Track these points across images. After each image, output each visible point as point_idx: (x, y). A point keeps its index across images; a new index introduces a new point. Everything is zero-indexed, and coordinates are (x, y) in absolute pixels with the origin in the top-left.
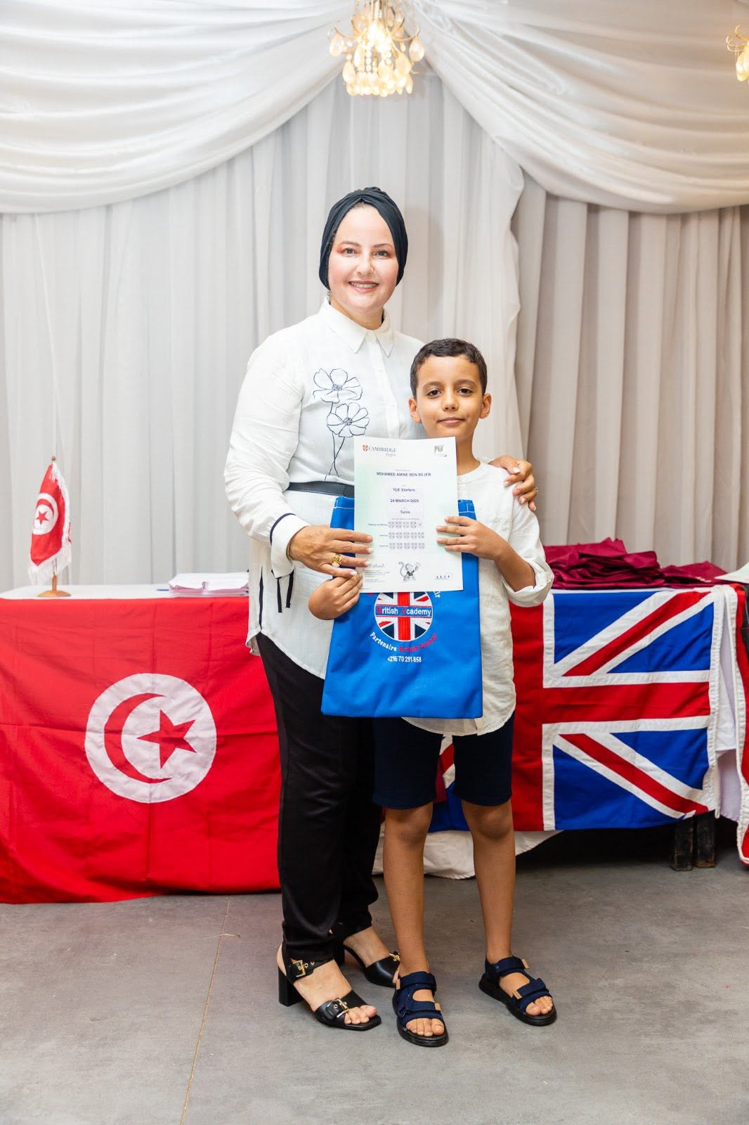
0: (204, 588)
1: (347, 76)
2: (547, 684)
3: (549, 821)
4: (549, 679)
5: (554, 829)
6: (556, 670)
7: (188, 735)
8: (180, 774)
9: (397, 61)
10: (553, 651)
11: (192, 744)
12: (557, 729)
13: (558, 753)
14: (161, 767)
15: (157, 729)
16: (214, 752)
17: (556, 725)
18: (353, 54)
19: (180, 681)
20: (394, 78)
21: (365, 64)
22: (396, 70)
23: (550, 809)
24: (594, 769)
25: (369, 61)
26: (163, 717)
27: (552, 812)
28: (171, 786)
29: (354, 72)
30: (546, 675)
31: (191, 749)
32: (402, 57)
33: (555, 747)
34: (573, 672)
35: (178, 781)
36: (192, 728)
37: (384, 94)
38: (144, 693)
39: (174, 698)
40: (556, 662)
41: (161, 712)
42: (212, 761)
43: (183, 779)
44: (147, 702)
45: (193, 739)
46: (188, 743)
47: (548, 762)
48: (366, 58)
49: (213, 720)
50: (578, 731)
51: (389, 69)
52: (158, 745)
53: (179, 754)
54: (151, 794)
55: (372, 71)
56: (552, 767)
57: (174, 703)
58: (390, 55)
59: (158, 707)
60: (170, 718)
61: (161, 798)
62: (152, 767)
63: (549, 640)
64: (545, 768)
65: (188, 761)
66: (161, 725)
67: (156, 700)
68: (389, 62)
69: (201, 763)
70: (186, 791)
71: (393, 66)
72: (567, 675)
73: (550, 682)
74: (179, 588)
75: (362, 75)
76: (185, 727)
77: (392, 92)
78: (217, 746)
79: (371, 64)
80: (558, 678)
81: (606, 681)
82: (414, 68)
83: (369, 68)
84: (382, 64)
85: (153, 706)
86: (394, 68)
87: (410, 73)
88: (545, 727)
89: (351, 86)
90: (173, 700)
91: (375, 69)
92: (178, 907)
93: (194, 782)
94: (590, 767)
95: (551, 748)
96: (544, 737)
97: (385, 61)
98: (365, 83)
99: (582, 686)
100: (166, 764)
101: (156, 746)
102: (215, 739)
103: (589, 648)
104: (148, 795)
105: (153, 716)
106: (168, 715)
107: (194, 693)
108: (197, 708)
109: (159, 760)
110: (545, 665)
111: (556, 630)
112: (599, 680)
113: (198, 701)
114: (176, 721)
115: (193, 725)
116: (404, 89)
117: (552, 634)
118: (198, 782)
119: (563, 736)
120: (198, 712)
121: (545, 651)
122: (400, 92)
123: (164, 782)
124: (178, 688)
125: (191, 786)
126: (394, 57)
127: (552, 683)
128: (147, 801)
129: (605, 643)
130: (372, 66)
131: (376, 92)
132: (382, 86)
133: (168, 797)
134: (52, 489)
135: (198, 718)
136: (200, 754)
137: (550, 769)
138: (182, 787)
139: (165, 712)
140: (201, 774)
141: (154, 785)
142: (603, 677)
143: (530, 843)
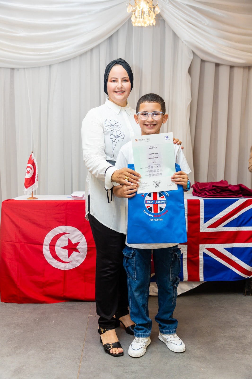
0: (83, 197)
1: (133, 19)
2: (201, 231)
3: (202, 278)
4: (202, 229)
5: (203, 281)
6: (204, 226)
7: (78, 247)
8: (75, 260)
9: (150, 14)
10: (203, 219)
11: (79, 250)
12: (204, 246)
13: (205, 255)
14: (69, 258)
15: (67, 245)
16: (87, 253)
17: (204, 245)
18: (135, 12)
19: (75, 228)
20: (149, 20)
21: (139, 15)
22: (150, 17)
23: (202, 274)
24: (217, 260)
25: (140, 14)
26: (69, 241)
28: (72, 265)
29: (135, 18)
30: (201, 228)
31: (79, 252)
32: (152, 13)
33: (204, 253)
34: (210, 227)
35: (74, 263)
36: (79, 245)
37: (146, 26)
38: (63, 232)
39: (73, 234)
40: (204, 223)
41: (69, 239)
42: (86, 256)
43: (76, 262)
44: (64, 235)
45: (79, 248)
46: (78, 250)
47: (201, 257)
48: (139, 13)
49: (86, 242)
50: (212, 247)
51: (148, 17)
52: (68, 250)
53: (75, 253)
54: (65, 267)
55: (141, 18)
56: (203, 259)
57: (73, 236)
58: (148, 12)
59: (68, 237)
60: (72, 241)
61: (68, 268)
62: (65, 258)
63: (202, 215)
64: (200, 260)
65: (78, 256)
66: (68, 244)
67: (67, 235)
68: (147, 14)
69: (82, 257)
70: (77, 266)
71: (148, 16)
72: (208, 227)
73: (202, 230)
74: (75, 197)
75: (138, 19)
76: (77, 244)
77: (148, 25)
78: (88, 251)
79: (141, 15)
80: (205, 229)
81: (222, 230)
82: (156, 16)
83: (140, 17)
84: (145, 15)
85: (66, 237)
86: (149, 17)
87: (155, 18)
88: (200, 245)
89: (134, 23)
90: (72, 235)
91: (142, 17)
92: (74, 305)
93: (80, 263)
94: (216, 259)
95: (203, 253)
96: (200, 249)
97: (146, 14)
98: (139, 22)
99: (214, 231)
100: (70, 257)
101: (67, 251)
102: (87, 248)
103: (216, 218)
104: (64, 267)
105: (66, 240)
106: (71, 240)
107: (80, 233)
108: (81, 238)
109: (68, 255)
110: (201, 224)
111: (204, 212)
112: (220, 229)
113: (81, 235)
114: (74, 242)
115: (80, 243)
116: (153, 24)
117: (203, 213)
118: (81, 263)
119: (207, 249)
120: (81, 239)
121: (201, 219)
122: (151, 25)
123: (69, 263)
124: (74, 231)
125: (78, 264)
126: (149, 13)
127: (203, 230)
128: (64, 269)
129: (221, 217)
130: (141, 16)
131: (143, 25)
132: (145, 23)
133: (71, 268)
134: (32, 163)
135: (81, 241)
136: (82, 254)
138: (76, 264)
139: (70, 239)
140: (82, 260)
141: (66, 264)
142: (221, 228)
143: (195, 286)
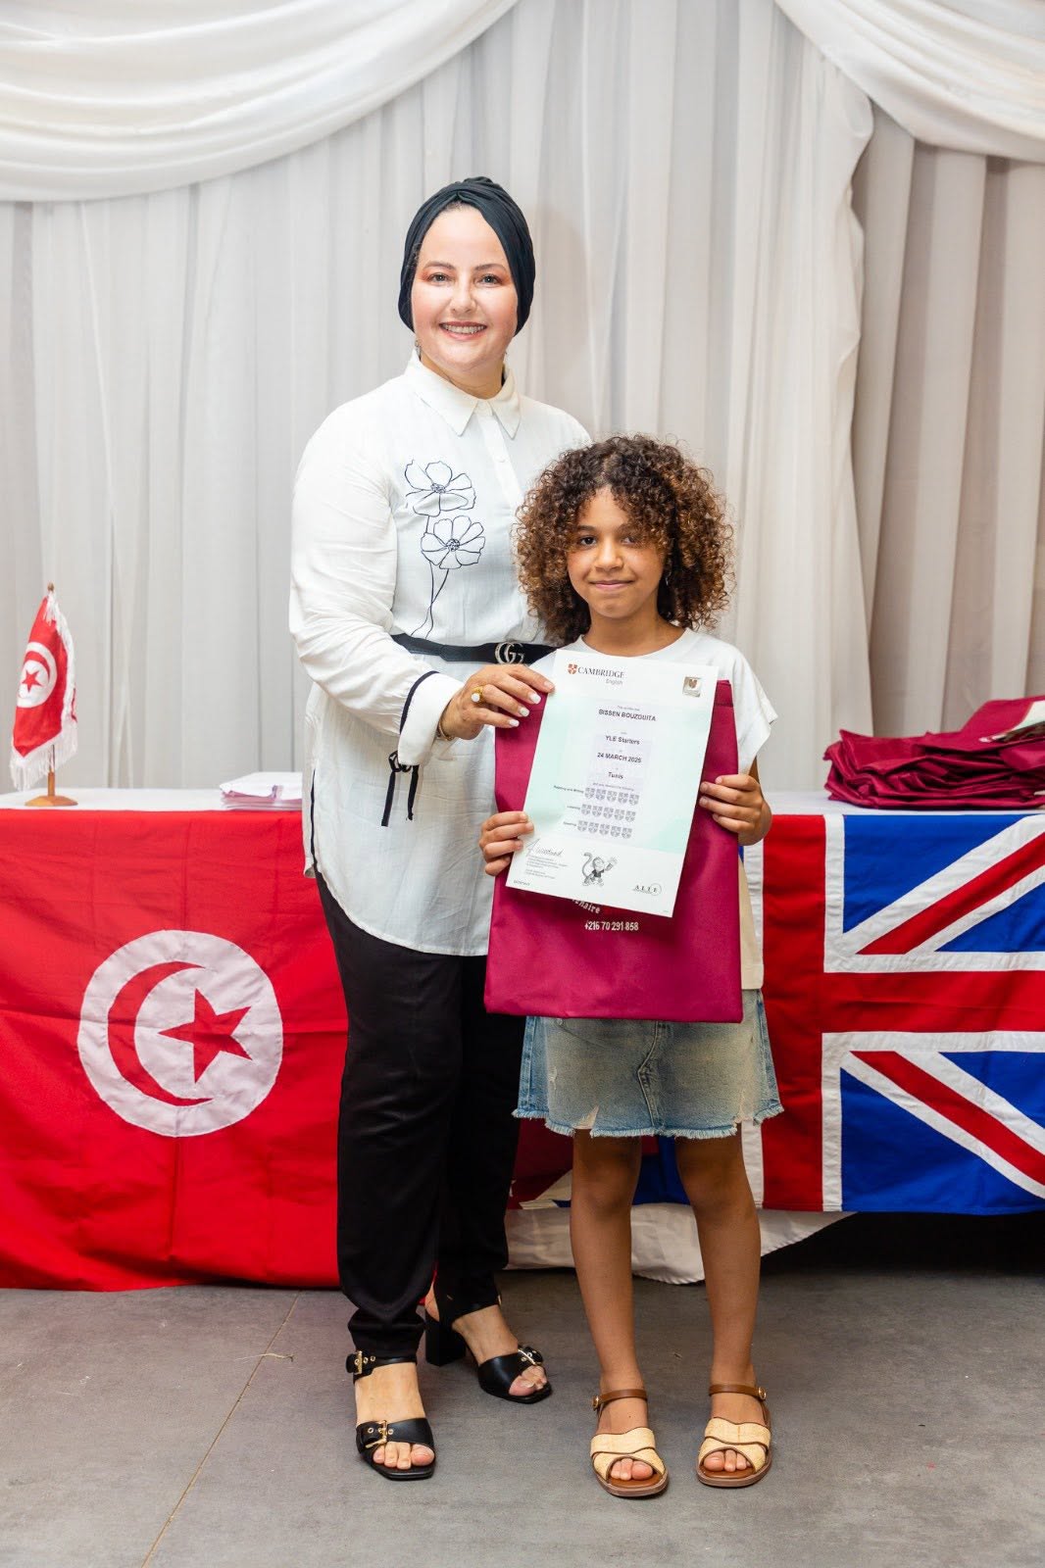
0: (276, 795)
2: (830, 967)
3: (832, 1196)
4: (835, 958)
5: (840, 1209)
6: (845, 944)
7: (239, 1031)
8: (225, 1092)
11: (243, 1047)
13: (848, 1083)
14: (196, 1080)
15: (191, 1019)
16: (280, 1059)
17: (845, 1035)
19: (227, 944)
23: (836, 1176)
27: (838, 1181)
28: (210, 1113)
30: (828, 952)
31: (246, 1055)
35: (221, 1104)
36: (244, 1020)
38: (171, 961)
39: (216, 971)
40: (846, 930)
41: (195, 992)
42: (276, 1075)
43: (230, 1101)
44: (174, 975)
45: (244, 1037)
46: (236, 1045)
47: (831, 1096)
49: (278, 1009)
52: (191, 1044)
53: (224, 1059)
54: (179, 1123)
57: (216, 979)
59: (189, 984)
60: (210, 1003)
61: (194, 1129)
62: (181, 1080)
64: (826, 1106)
65: (238, 1071)
67: (189, 973)
69: (260, 1078)
70: (233, 1121)
72: (864, 952)
74: (236, 796)
76: (234, 1018)
78: (284, 1050)
81: (935, 965)
85: (183, 982)
88: (828, 1038)
90: (215, 974)
93: (247, 1106)
96: (825, 1054)
100: (204, 1076)
101: (188, 1047)
102: (281, 1038)
103: (903, 907)
104: (174, 1123)
105: (182, 999)
106: (206, 998)
107: (250, 964)
108: (253, 988)
109: (192, 1070)
112: (922, 963)
113: (257, 975)
114: (219, 1008)
115: (247, 1014)
118: (254, 1107)
119: (858, 1054)
120: (257, 994)
121: (828, 910)
123: (200, 1105)
124: (224, 955)
125: (241, 1112)
128: (172, 1133)
129: (932, 901)
134: (49, 636)
135: (255, 1005)
136: (258, 1064)
137: (835, 1109)
138: (228, 1113)
139: (201, 993)
140: (257, 1094)
141: (183, 1110)
142: (927, 958)
143: (801, 1231)
